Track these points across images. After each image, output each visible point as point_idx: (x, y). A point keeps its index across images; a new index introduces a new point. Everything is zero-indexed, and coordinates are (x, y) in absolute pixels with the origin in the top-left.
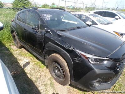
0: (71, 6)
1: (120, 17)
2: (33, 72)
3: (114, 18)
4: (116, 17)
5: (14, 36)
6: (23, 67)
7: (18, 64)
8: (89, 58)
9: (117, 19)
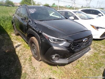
0: (69, 6)
1: (103, 14)
2: (21, 51)
3: (98, 15)
4: (99, 14)
5: (14, 27)
6: (15, 47)
7: (12, 46)
8: (49, 38)
9: (100, 16)
